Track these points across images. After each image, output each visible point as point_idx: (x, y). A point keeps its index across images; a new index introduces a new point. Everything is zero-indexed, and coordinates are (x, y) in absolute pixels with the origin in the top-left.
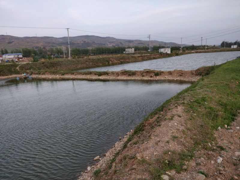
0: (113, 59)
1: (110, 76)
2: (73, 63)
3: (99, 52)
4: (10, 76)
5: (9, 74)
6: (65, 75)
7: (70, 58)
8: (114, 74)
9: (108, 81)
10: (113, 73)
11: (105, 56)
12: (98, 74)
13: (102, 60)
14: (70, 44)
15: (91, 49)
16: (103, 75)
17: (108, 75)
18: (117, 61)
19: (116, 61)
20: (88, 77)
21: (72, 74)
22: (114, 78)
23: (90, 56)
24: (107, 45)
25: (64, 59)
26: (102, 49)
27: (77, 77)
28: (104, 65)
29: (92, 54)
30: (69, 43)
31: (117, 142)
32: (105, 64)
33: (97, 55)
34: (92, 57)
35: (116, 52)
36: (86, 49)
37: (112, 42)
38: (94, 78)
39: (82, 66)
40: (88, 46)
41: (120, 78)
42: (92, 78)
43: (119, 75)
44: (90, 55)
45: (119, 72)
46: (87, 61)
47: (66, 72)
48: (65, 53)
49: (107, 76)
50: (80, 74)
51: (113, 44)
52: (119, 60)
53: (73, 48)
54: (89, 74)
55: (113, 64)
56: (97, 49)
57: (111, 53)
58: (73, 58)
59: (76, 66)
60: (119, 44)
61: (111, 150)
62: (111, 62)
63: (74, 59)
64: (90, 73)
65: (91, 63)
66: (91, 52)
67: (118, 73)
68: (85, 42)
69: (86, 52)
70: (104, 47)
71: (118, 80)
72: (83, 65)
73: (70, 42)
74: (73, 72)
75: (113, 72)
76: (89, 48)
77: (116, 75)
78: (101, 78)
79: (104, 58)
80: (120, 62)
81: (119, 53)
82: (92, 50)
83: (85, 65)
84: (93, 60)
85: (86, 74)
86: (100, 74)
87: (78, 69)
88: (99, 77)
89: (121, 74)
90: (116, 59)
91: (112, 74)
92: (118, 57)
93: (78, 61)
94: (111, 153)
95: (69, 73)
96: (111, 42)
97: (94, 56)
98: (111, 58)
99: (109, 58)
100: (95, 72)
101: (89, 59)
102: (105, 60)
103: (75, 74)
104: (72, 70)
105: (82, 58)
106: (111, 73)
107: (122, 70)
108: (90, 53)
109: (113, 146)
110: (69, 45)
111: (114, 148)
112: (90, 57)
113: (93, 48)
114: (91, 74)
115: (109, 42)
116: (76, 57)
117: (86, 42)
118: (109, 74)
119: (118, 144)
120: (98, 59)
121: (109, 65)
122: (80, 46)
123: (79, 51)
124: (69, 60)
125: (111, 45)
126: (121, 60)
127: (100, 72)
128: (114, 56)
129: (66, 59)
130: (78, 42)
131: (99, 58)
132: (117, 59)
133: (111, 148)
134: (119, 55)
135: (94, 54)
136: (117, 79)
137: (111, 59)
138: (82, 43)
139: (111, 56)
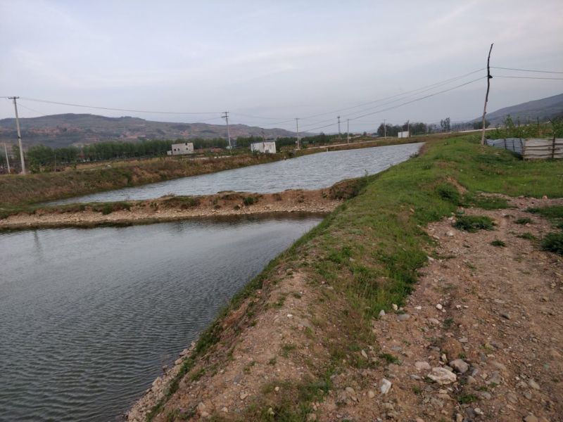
0: (141, 169)
1: (134, 211)
2: (33, 186)
3: (103, 153)
7: (23, 173)
8: (144, 205)
9: (129, 224)
10: (141, 205)
11: (119, 163)
12: (101, 208)
13: (111, 174)
14: (24, 136)
15: (82, 146)
16: (114, 211)
17: (129, 209)
18: (151, 173)
19: (148, 175)
20: (76, 218)
21: (30, 214)
22: (146, 215)
23: (81, 165)
24: (125, 136)
25: (6, 175)
26: (113, 147)
27: (46, 221)
28: (118, 186)
29: (86, 159)
30: (19, 135)
31: (158, 378)
32: (120, 182)
33: (98, 160)
34: (86, 166)
35: (147, 153)
36: (68, 147)
37: (138, 130)
38: (91, 221)
39: (58, 191)
40: (75, 141)
41: (159, 215)
42: (87, 220)
43: (157, 209)
44: (79, 162)
45: (158, 200)
46: (72, 178)
49: (126, 214)
50: (54, 211)
51: (139, 133)
52: (156, 172)
53: (34, 148)
54: (77, 211)
55: (142, 183)
56: (99, 146)
57: (136, 156)
58: (34, 172)
59: (42, 193)
60: (154, 133)
61: (140, 403)
62: (135, 178)
63: (36, 175)
64: (82, 208)
65: (83, 183)
66: (82, 154)
67: (155, 205)
68: (65, 130)
69: (68, 156)
70: (115, 140)
71: (157, 221)
72: (60, 187)
73: (21, 132)
74: (33, 208)
75: (143, 201)
76: (76, 145)
77: (151, 210)
78: (110, 218)
79: (117, 169)
80: (160, 175)
81: (156, 155)
82: (85, 150)
83: (66, 189)
84: (87, 173)
85: (69, 211)
86: (108, 209)
87: (47, 201)
88: (107, 216)
89: (164, 206)
90: (150, 170)
91: (139, 207)
92: (154, 164)
93: (47, 180)
94: (143, 409)
95: (22, 211)
96: (134, 130)
97: (90, 166)
98: (135, 167)
99: (131, 169)
100: (94, 205)
101: (78, 173)
102: (120, 173)
103: (39, 212)
104: (32, 203)
105: (59, 171)
106: (137, 205)
107: (165, 196)
108: (80, 156)
109: (148, 390)
110: (20, 139)
111: (149, 396)
112: (81, 168)
113: (87, 146)
114: (84, 210)
115: (130, 130)
116: (42, 169)
117: (68, 129)
118: (131, 208)
119: (159, 383)
120: (103, 172)
121: (131, 185)
122: (51, 141)
123: (49, 152)
124: (22, 179)
125: (136, 137)
126: (162, 172)
127: (106, 204)
128: (143, 162)
129: (15, 175)
130: (46, 132)
131: (104, 168)
132: (152, 170)
133: (142, 396)
134: (156, 160)
135: (91, 160)
136: (154, 218)
137: (135, 170)
138: (57, 134)
139: (135, 162)
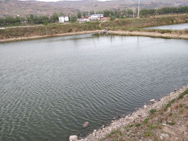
0: (178, 18)
1: (172, 34)
2: (140, 22)
3: (164, 11)
4: (95, 31)
5: (94, 30)
6: (133, 32)
7: (138, 18)
8: (177, 32)
9: (170, 38)
10: (176, 31)
11: (170, 15)
12: (161, 31)
13: (166, 19)
16: (165, 33)
17: (171, 33)
18: (181, 20)
19: (180, 20)
20: (152, 34)
21: (138, 31)
22: (177, 36)
23: (156, 16)
24: (174, 5)
25: (133, 18)
26: (168, 9)
27: (142, 34)
28: (168, 24)
29: (158, 13)
31: (172, 92)
33: (162, 14)
35: (181, 12)
36: (153, 9)
37: (180, 2)
38: (157, 35)
39: (147, 24)
41: (182, 36)
42: (155, 35)
43: (182, 34)
45: (183, 30)
46: (152, 20)
47: (134, 29)
48: (135, 13)
49: (169, 34)
50: (145, 31)
52: (184, 19)
53: (142, 9)
54: (152, 32)
55: (177, 23)
56: (164, 8)
57: (176, 13)
58: (141, 17)
59: (142, 25)
60: (186, 3)
62: (175, 21)
64: (154, 31)
65: (156, 22)
66: (157, 11)
67: (181, 32)
68: (153, 2)
69: (152, 12)
70: (170, 6)
71: (180, 39)
74: (139, 29)
75: (177, 30)
76: (155, 8)
77: (179, 34)
78: (163, 35)
79: (169, 17)
80: (185, 21)
82: (158, 10)
83: (150, 24)
84: (158, 19)
85: (150, 31)
86: (163, 32)
87: (144, 27)
88: (162, 34)
89: (185, 33)
90: (181, 18)
91: (175, 32)
92: (184, 16)
93: (145, 20)
94: (166, 100)
95: (136, 30)
96: (178, 2)
97: (159, 16)
98: (176, 17)
99: (174, 17)
100: (159, 30)
101: (155, 18)
102: (170, 19)
103: (141, 31)
105: (148, 17)
106: (174, 31)
107: (186, 29)
109: (168, 95)
110: (139, 6)
113: (159, 8)
114: (155, 31)
115: (176, 2)
116: (144, 17)
118: (172, 32)
119: (173, 94)
120: (163, 18)
121: (173, 24)
122: (148, 7)
123: (146, 11)
125: (178, 5)
126: (186, 19)
127: (163, 30)
128: (180, 15)
129: (135, 18)
130: (147, 3)
133: (166, 96)
134: (185, 14)
135: (160, 14)
136: (180, 37)
137: (175, 18)
138: (150, 4)
139: (176, 15)
